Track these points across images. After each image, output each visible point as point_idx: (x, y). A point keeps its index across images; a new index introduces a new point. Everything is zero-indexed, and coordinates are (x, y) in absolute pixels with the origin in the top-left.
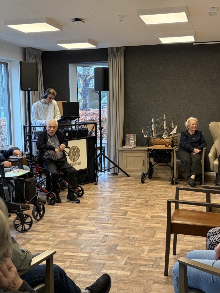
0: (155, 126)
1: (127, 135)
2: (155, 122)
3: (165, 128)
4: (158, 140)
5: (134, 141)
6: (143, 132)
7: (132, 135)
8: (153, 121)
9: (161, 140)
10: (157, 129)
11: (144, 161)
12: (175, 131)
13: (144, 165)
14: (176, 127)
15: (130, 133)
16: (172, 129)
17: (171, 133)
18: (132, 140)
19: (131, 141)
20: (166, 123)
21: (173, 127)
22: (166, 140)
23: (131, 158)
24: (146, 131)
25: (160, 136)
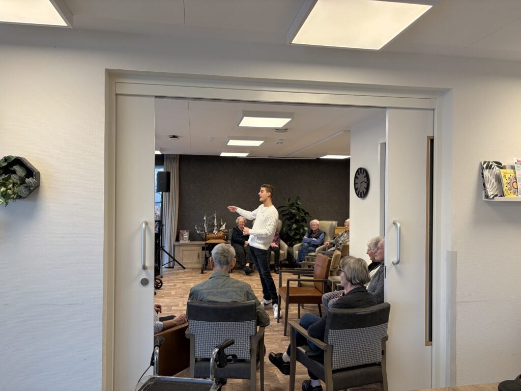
0: (207, 223)
1: (181, 231)
2: (207, 219)
3: (216, 225)
4: (210, 235)
5: (187, 237)
6: (196, 228)
7: (185, 231)
8: (205, 218)
9: (212, 235)
10: (208, 227)
11: (199, 254)
12: (223, 227)
13: (198, 257)
14: (225, 224)
15: (184, 229)
16: (221, 226)
17: (221, 229)
18: (185, 235)
19: (184, 237)
20: (217, 220)
21: (222, 224)
22: (217, 235)
23: (187, 251)
24: (200, 228)
25: (212, 232)
